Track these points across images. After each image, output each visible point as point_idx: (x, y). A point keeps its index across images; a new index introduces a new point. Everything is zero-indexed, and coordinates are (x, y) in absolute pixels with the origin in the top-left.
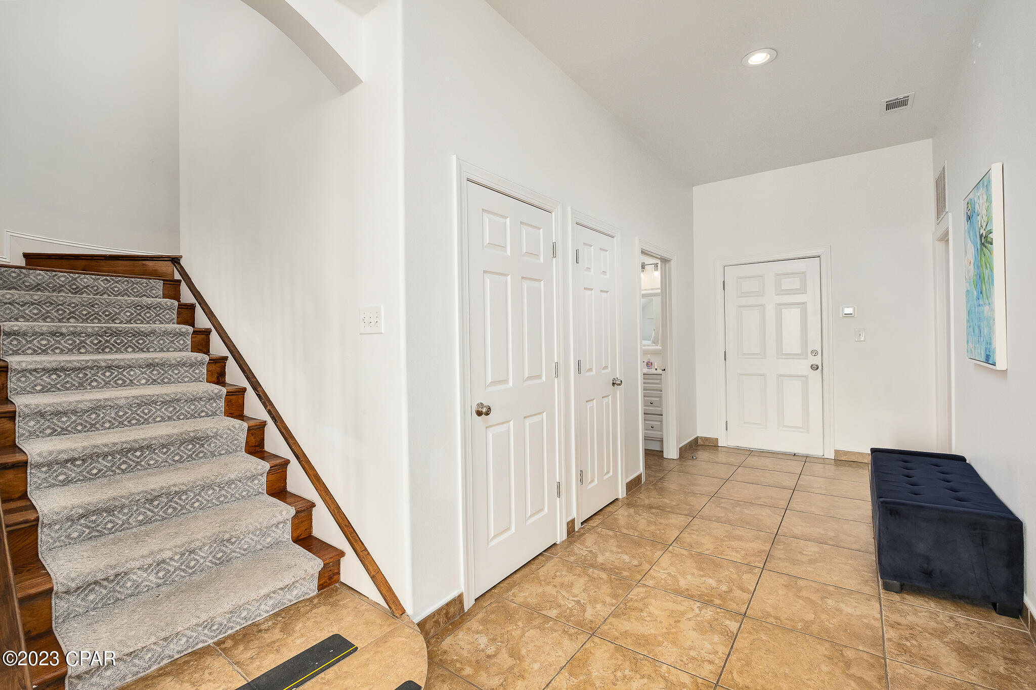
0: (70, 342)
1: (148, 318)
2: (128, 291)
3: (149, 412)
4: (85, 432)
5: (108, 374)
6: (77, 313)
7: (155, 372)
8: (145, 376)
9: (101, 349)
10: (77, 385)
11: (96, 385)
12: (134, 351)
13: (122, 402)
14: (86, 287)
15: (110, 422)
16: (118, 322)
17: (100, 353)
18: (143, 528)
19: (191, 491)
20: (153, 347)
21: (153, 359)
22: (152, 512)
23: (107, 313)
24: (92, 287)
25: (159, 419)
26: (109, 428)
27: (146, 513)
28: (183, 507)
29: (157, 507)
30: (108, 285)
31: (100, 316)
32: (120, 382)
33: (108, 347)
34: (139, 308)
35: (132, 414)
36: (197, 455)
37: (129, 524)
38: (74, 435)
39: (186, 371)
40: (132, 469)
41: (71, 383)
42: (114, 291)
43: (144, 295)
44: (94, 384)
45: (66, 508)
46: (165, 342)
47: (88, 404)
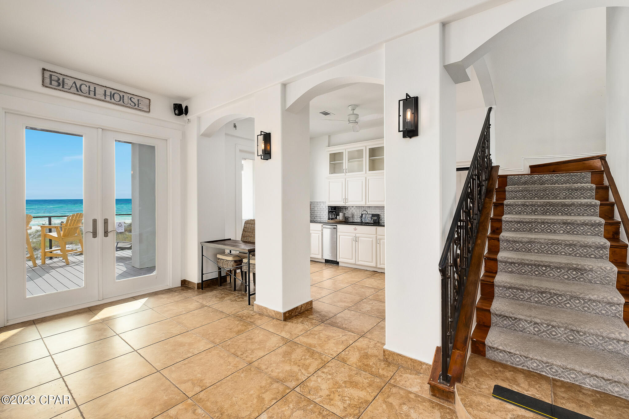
0: (531, 209)
1: (576, 195)
2: (569, 181)
3: (558, 249)
4: (526, 252)
5: (543, 226)
6: (538, 194)
7: (568, 227)
8: (562, 229)
9: (544, 213)
10: (528, 230)
11: (537, 231)
12: (562, 215)
13: (542, 241)
14: (547, 181)
15: (537, 250)
16: (559, 198)
17: (544, 215)
18: (536, 305)
19: (565, 297)
20: (574, 213)
21: (567, 220)
22: (542, 299)
23: (553, 194)
24: (550, 180)
25: (563, 253)
26: (537, 253)
27: (539, 298)
28: (559, 303)
29: (544, 297)
30: (558, 178)
31: (549, 195)
32: (549, 231)
33: (548, 212)
34: (570, 190)
35: (548, 248)
36: (579, 279)
37: (530, 299)
38: (520, 253)
39: (588, 229)
40: (540, 275)
41: (526, 229)
42: (561, 181)
43: (579, 182)
44: (536, 230)
45: (503, 282)
46: (581, 210)
47: (527, 240)
